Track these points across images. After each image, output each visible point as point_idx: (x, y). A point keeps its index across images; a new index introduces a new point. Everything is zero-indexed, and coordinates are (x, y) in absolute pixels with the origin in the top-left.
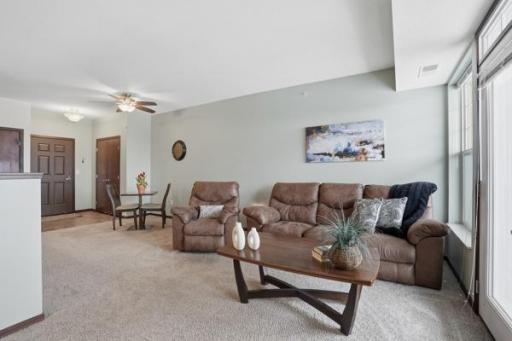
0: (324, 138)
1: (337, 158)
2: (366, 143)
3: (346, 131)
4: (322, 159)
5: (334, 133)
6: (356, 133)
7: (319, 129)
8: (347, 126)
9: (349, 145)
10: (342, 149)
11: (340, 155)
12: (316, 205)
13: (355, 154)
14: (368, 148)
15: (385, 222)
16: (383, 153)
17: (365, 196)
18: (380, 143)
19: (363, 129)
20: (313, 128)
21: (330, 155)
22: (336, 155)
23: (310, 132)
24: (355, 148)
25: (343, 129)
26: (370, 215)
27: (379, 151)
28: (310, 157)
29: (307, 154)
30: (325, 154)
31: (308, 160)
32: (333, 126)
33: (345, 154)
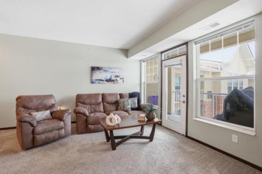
0: (100, 72)
1: (106, 82)
2: (117, 76)
3: (110, 71)
4: (99, 83)
5: (105, 71)
6: (114, 72)
7: (98, 68)
8: (110, 68)
9: (111, 77)
10: (108, 78)
11: (107, 81)
12: (102, 104)
13: (113, 81)
14: (118, 79)
15: (133, 106)
16: (123, 81)
17: (121, 97)
18: (122, 77)
19: (117, 71)
20: (95, 67)
21: (103, 81)
22: (106, 81)
23: (93, 69)
24: (113, 78)
25: (108, 69)
26: (129, 104)
27: (122, 80)
28: (93, 81)
29: (91, 80)
30: (101, 80)
31: (92, 82)
32: (105, 68)
33: (109, 80)
